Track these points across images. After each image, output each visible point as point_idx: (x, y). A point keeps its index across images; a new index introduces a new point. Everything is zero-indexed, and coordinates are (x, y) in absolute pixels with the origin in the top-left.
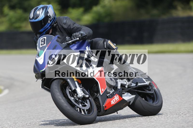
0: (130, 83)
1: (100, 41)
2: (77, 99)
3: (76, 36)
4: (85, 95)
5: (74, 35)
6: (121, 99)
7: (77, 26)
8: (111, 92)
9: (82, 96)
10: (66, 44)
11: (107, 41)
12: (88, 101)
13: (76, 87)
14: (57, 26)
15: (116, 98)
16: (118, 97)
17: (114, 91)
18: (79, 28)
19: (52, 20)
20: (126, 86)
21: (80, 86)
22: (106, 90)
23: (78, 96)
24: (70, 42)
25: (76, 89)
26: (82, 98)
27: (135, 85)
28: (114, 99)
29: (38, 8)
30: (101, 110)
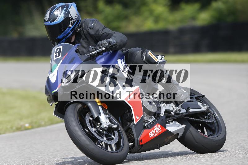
0: (178, 108)
1: (138, 51)
2: (101, 130)
3: (102, 45)
4: (112, 125)
5: (99, 43)
6: (164, 130)
7: (107, 32)
8: (150, 121)
9: (107, 126)
10: (88, 55)
11: (147, 52)
12: (116, 132)
13: (100, 114)
14: (82, 32)
15: (157, 129)
16: (160, 127)
17: (155, 119)
18: (109, 34)
19: (74, 23)
20: (173, 113)
21: (106, 113)
22: (142, 118)
23: (102, 126)
24: (94, 53)
25: (99, 116)
26: (107, 129)
27: (185, 111)
28: (154, 130)
29: (56, 6)
30: (135, 145)
